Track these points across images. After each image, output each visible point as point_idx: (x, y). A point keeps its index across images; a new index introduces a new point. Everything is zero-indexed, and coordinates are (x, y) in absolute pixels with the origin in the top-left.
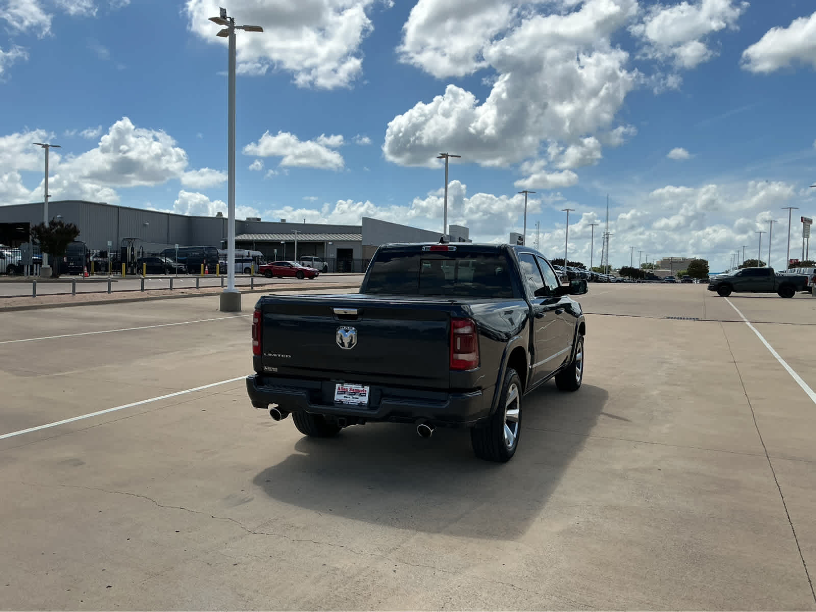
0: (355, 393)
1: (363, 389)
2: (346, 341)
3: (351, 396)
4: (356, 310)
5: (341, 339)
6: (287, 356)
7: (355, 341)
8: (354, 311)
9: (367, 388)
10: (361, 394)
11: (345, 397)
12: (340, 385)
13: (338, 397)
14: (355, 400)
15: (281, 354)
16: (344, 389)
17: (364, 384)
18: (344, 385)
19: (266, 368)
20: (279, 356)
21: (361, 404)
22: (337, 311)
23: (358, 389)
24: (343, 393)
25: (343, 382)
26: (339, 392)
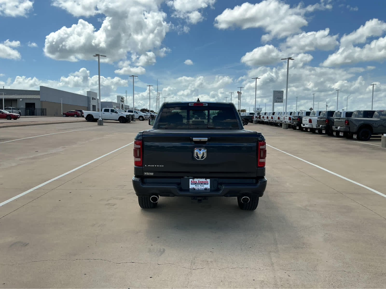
1: (206, 181)
2: (200, 156)
3: (199, 185)
4: (207, 139)
5: (197, 155)
6: (161, 166)
7: (205, 155)
8: (206, 139)
9: (209, 180)
11: (196, 186)
12: (192, 179)
13: (191, 186)
14: (202, 187)
15: (157, 165)
16: (195, 182)
17: (206, 178)
18: (194, 179)
19: (146, 174)
20: (156, 166)
21: (206, 189)
22: (195, 139)
23: (203, 181)
24: (194, 184)
25: (194, 178)
26: (192, 184)
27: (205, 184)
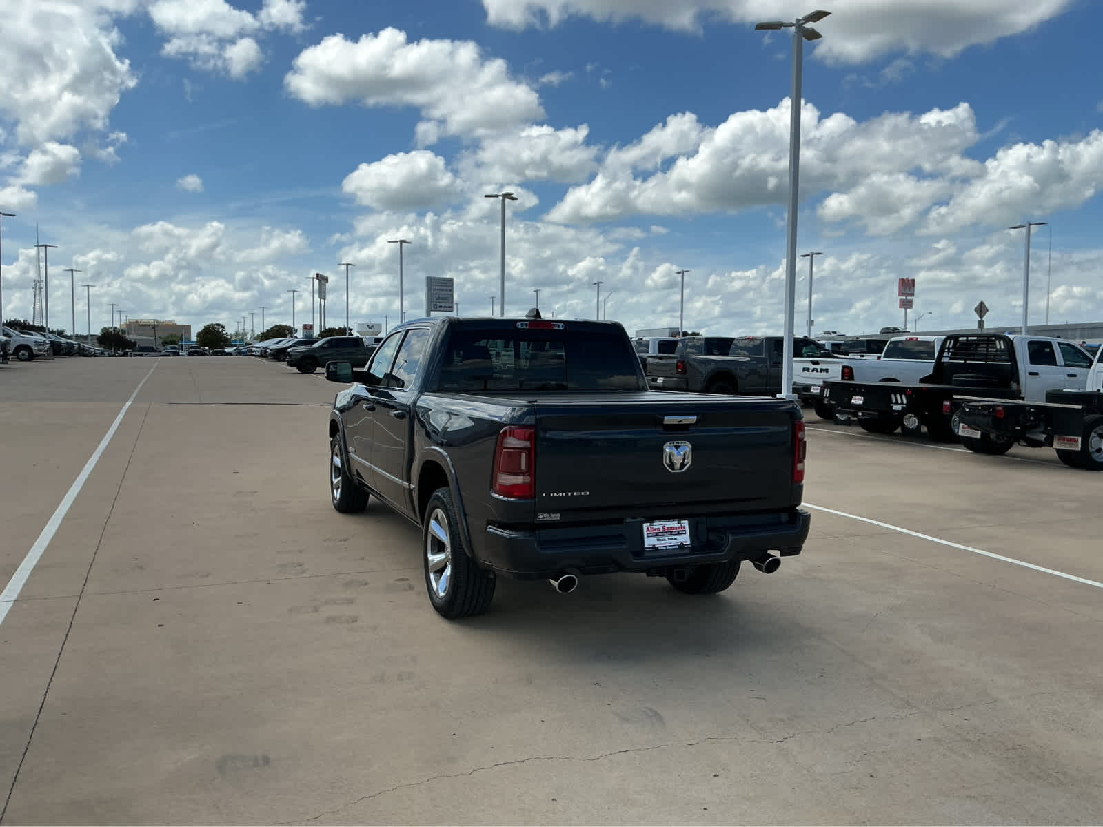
0: (671, 532)
1: (680, 525)
2: (678, 461)
3: (666, 538)
4: (695, 417)
5: (670, 460)
6: (583, 493)
7: (689, 461)
8: (692, 419)
9: (685, 523)
10: (680, 532)
11: (658, 540)
12: (648, 524)
13: (649, 542)
14: (674, 542)
15: (573, 491)
16: (655, 530)
17: (680, 518)
18: (654, 524)
19: (541, 517)
20: (570, 494)
21: (682, 546)
22: (668, 420)
23: (673, 526)
24: (654, 535)
25: (651, 520)
26: (649, 535)
27: (679, 534)
